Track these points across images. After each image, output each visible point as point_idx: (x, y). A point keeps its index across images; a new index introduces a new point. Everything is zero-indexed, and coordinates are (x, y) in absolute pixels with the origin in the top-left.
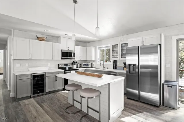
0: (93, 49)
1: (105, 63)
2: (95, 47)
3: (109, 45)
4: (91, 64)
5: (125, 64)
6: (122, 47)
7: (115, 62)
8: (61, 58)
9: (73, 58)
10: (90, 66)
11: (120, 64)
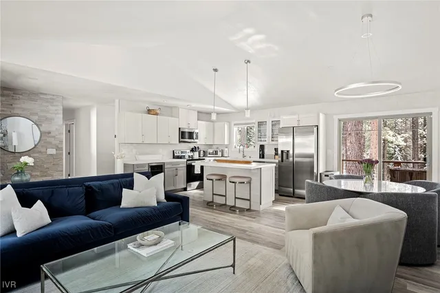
0: (226, 126)
1: (246, 149)
2: (230, 123)
3: (254, 121)
4: (222, 151)
5: (276, 150)
6: (272, 125)
7: (262, 147)
8: (180, 142)
9: (196, 141)
10: (220, 154)
11: (269, 151)
